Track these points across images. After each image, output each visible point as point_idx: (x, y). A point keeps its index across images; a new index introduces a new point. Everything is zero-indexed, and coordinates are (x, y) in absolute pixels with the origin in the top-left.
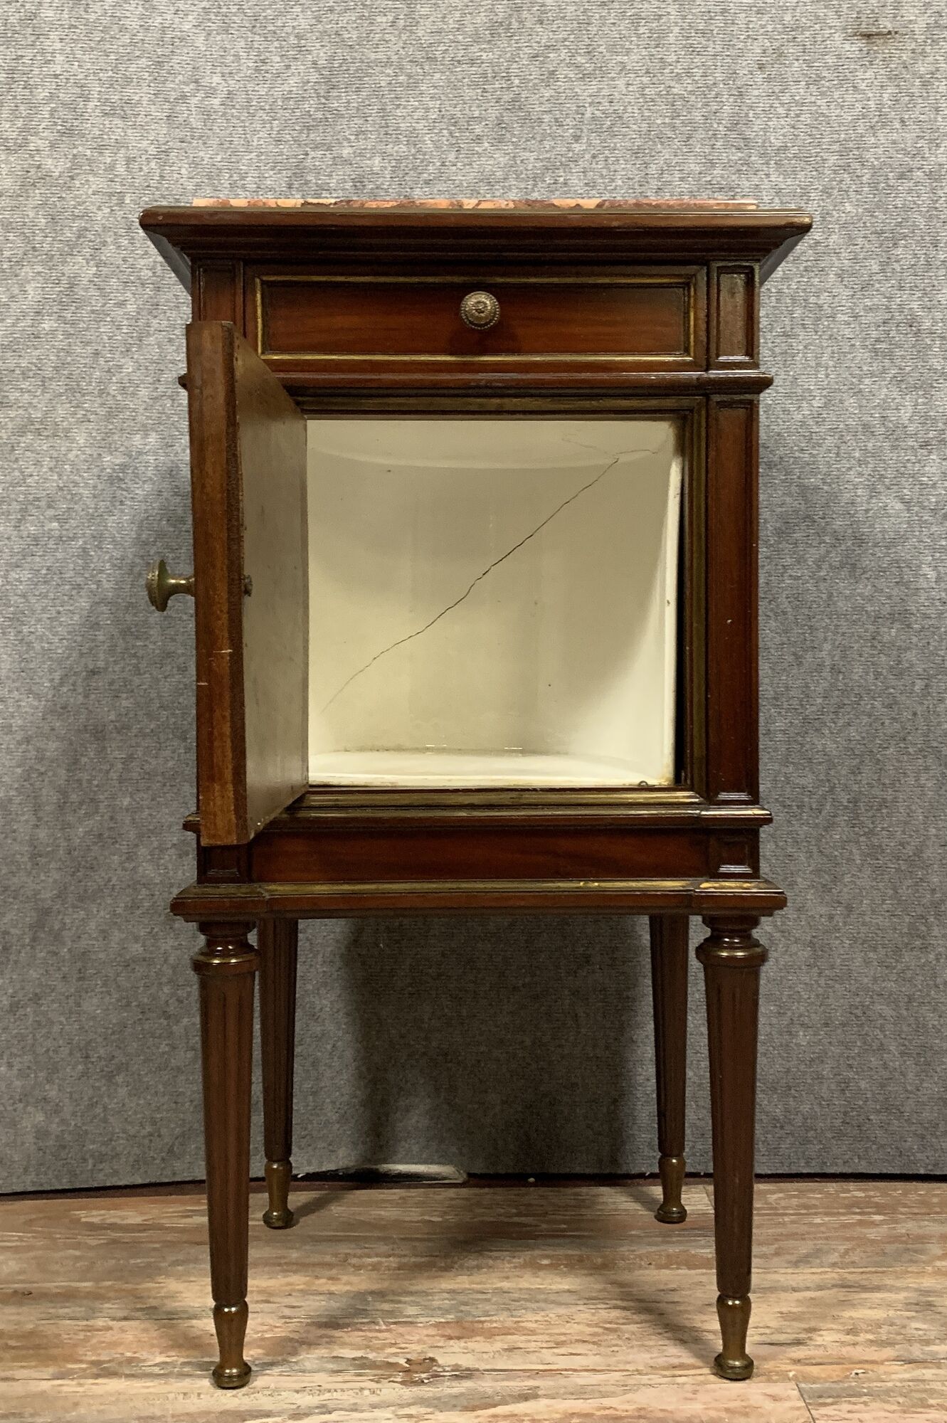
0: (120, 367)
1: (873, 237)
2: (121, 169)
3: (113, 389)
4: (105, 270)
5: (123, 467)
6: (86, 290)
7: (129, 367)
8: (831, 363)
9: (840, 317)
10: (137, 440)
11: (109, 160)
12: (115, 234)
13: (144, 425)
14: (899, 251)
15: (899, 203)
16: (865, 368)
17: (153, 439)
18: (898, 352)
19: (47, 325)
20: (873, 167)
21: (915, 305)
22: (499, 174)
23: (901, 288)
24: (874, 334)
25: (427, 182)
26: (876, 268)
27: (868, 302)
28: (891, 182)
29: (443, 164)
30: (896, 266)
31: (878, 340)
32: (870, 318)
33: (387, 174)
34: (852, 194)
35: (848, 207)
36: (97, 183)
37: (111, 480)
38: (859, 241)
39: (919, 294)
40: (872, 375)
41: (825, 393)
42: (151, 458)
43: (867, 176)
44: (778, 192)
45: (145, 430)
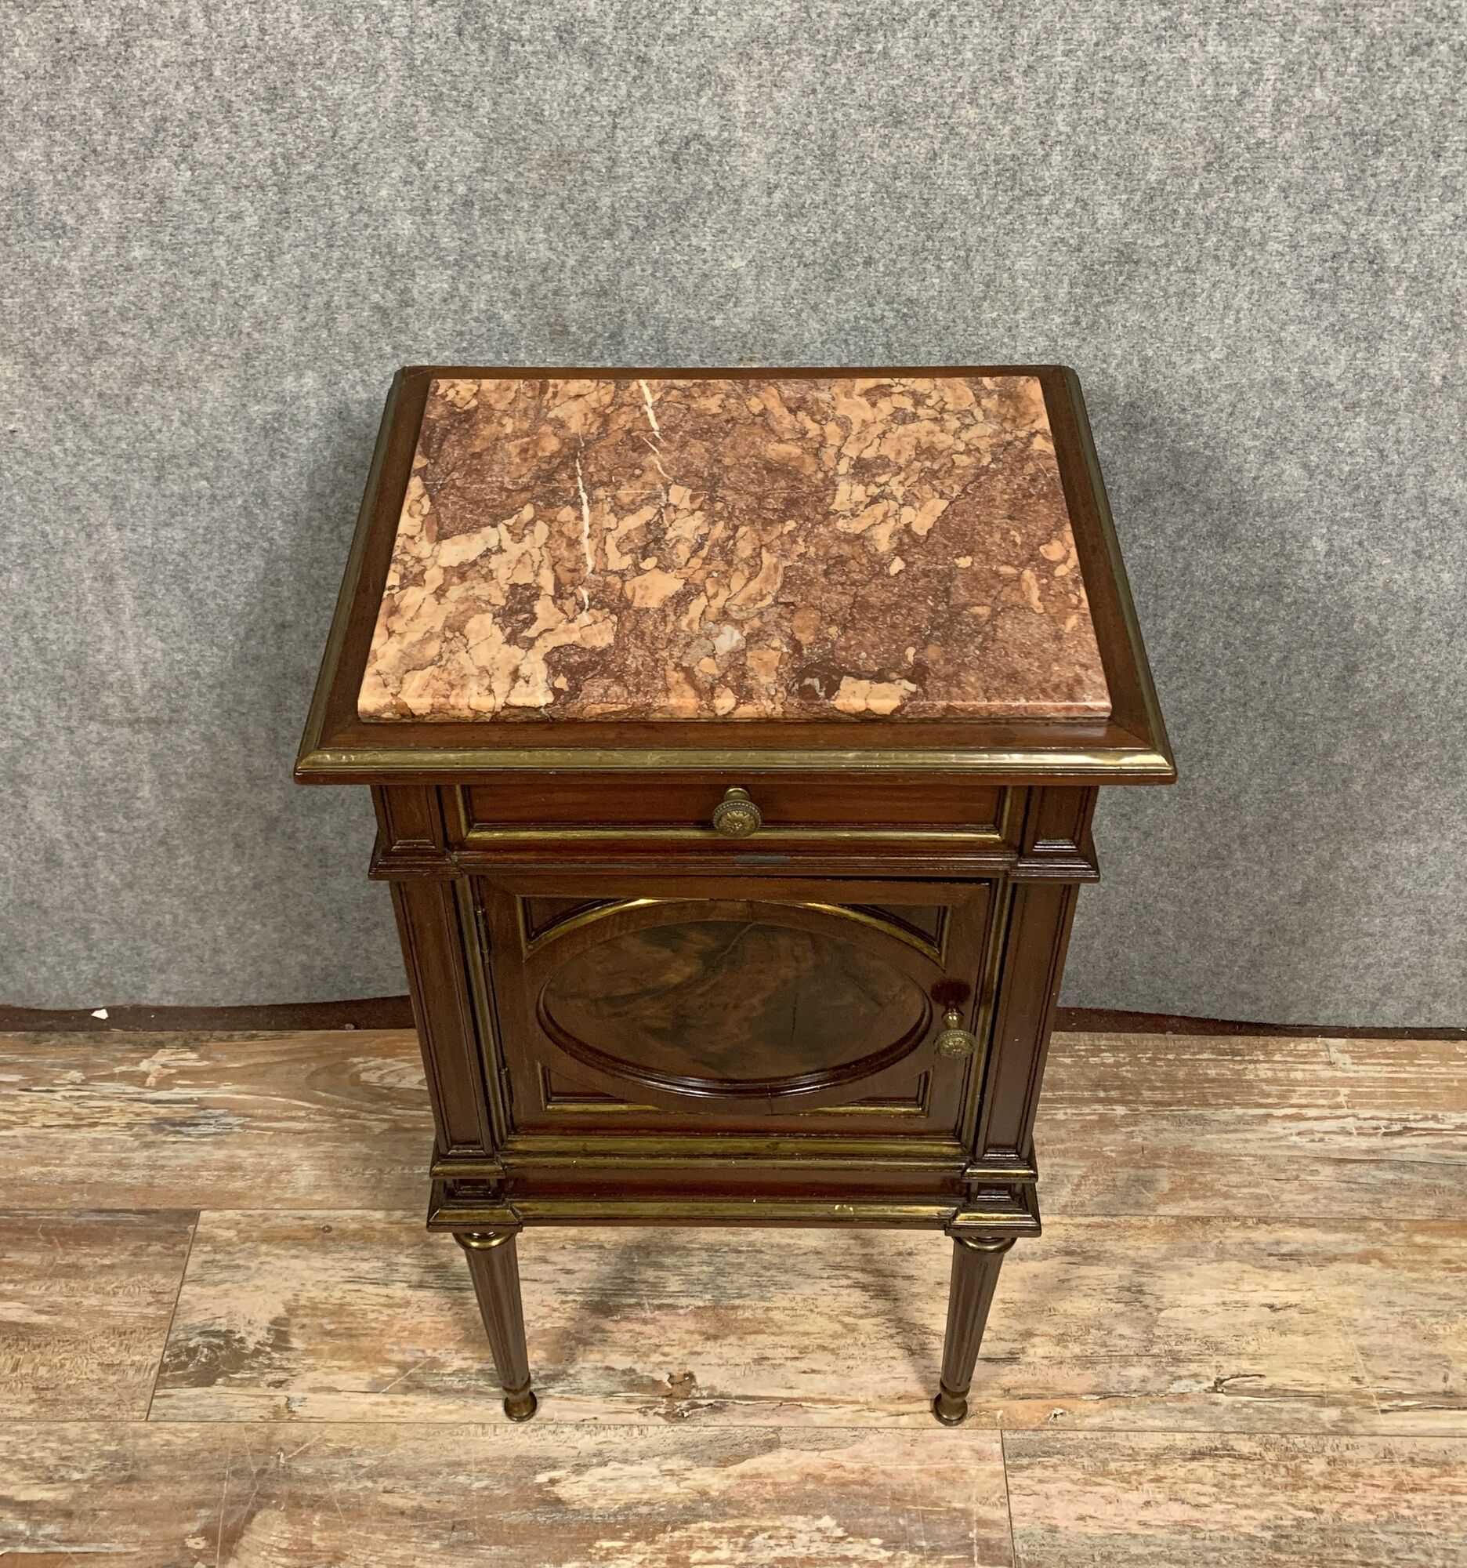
0: (251, 297)
1: (1347, 140)
2: (198, 24)
3: (246, 326)
4: (204, 174)
5: (278, 416)
6: (184, 203)
7: (262, 296)
8: (1246, 305)
9: (1272, 246)
10: (289, 383)
11: (177, 12)
12: (209, 122)
13: (296, 365)
14: (1381, 162)
15: (1399, 92)
16: (1292, 313)
17: (310, 380)
18: (1345, 295)
19: (138, 253)
20: (1373, 36)
21: (1385, 236)
22: (783, 30)
23: (1370, 211)
24: (1317, 270)
25: (671, 38)
26: (1340, 183)
27: (1317, 229)
28: (1394, 61)
29: (696, 11)
30: (1371, 182)
31: (1320, 280)
32: (1315, 250)
33: (610, 21)
34: (1329, 74)
35: (1319, 93)
36: (167, 48)
37: (266, 431)
38: (1325, 144)
39: (1393, 221)
40: (1301, 321)
41: (1229, 342)
42: (312, 403)
43: (1360, 50)
44: (1216, 69)
45: (298, 369)
